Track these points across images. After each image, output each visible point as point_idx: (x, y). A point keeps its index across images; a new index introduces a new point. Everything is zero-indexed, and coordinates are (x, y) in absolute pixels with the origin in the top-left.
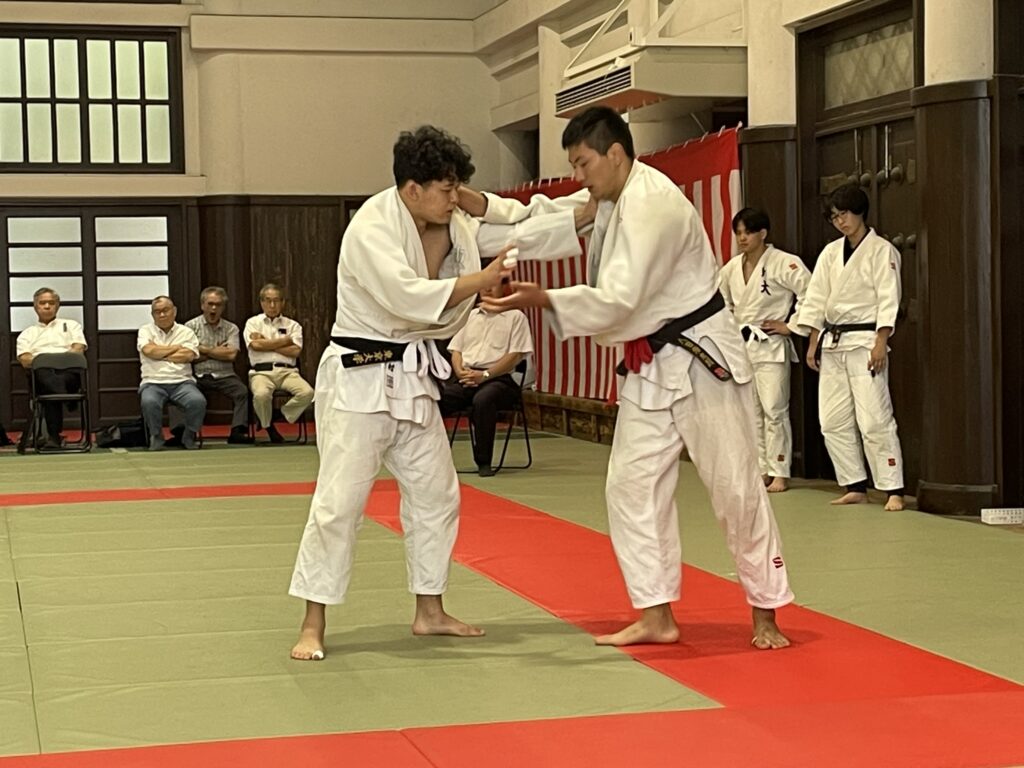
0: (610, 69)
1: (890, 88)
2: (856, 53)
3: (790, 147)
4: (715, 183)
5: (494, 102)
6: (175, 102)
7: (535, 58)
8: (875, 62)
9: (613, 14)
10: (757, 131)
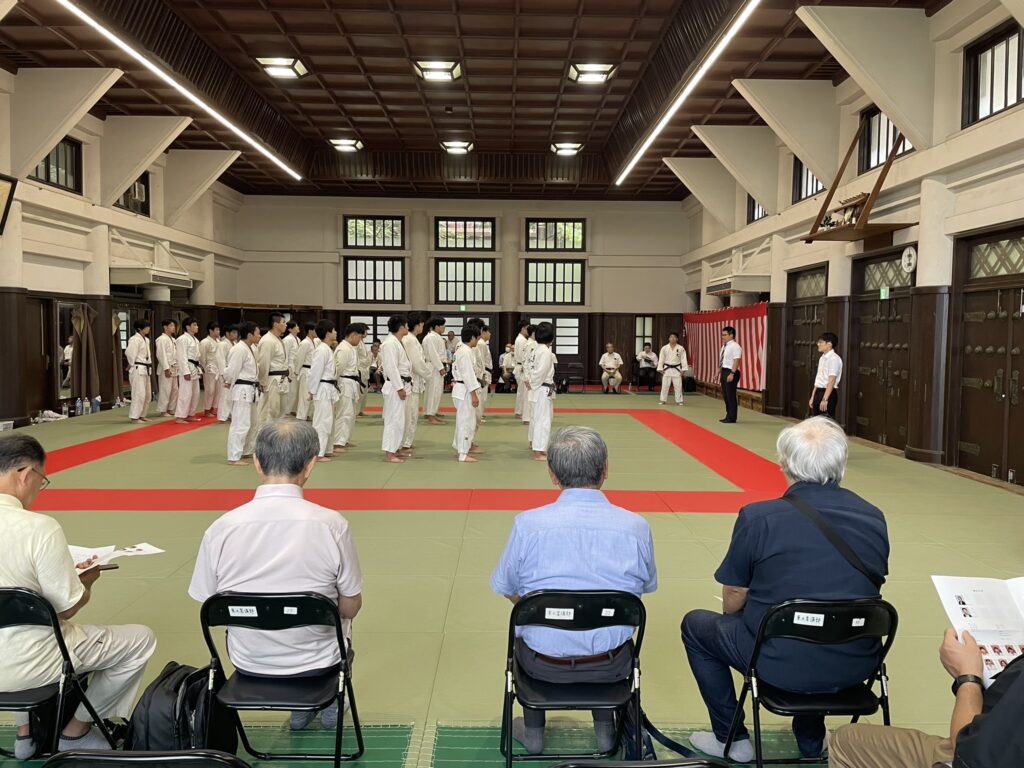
0: (725, 282)
1: (817, 294)
2: (807, 281)
3: (784, 310)
4: (759, 319)
5: (686, 283)
6: (583, 283)
7: (700, 270)
8: (813, 285)
9: (728, 259)
10: (773, 304)
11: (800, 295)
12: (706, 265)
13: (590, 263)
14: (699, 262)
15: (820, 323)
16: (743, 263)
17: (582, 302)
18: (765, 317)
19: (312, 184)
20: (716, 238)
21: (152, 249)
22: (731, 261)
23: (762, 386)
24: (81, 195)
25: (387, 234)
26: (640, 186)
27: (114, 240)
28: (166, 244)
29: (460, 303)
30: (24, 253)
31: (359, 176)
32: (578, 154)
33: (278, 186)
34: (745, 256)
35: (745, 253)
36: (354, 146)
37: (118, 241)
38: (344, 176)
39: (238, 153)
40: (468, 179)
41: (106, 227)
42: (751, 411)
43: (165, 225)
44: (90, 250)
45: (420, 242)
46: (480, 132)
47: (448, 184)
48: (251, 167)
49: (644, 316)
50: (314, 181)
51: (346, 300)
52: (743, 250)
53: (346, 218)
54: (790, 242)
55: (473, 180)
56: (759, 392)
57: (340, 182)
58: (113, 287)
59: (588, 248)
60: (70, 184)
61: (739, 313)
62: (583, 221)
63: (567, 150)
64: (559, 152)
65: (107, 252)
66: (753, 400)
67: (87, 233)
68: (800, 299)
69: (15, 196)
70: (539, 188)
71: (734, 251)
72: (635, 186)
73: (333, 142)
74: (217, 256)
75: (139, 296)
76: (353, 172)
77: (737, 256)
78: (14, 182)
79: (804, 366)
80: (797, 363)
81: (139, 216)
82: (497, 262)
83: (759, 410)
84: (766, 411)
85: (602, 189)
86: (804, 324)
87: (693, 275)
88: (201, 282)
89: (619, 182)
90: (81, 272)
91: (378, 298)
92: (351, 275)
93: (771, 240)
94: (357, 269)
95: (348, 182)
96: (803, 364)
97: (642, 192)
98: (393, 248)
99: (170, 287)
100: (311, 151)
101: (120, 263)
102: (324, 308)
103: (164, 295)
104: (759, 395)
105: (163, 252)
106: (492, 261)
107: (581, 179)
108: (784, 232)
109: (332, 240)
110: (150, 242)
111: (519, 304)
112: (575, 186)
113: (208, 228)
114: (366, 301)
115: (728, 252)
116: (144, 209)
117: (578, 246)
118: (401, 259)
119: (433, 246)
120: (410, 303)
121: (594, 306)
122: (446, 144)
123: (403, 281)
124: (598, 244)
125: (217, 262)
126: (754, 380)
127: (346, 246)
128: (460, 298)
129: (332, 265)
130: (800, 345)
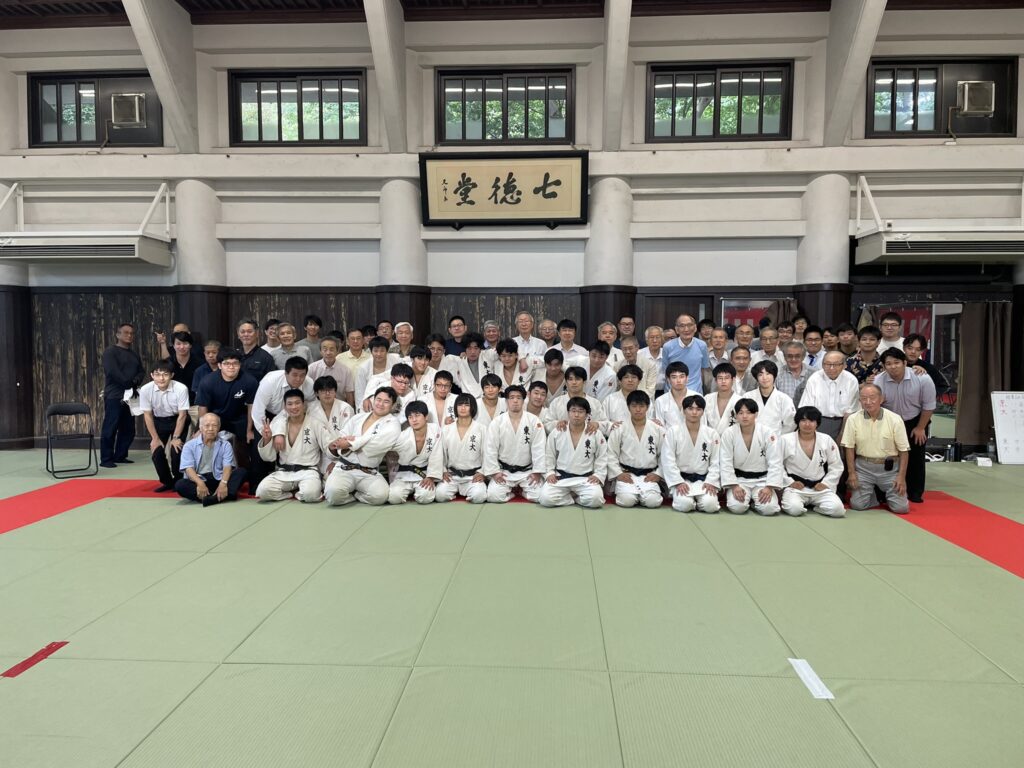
21: (1018, 191)
24: (785, 140)
30: (634, 240)
75: (987, 278)
78: (583, 156)
90: (794, 252)
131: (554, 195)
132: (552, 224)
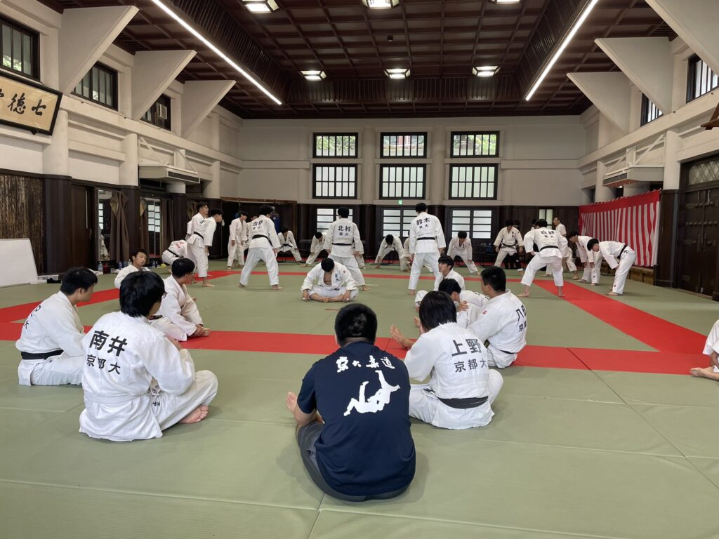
0: (621, 173)
1: (710, 180)
2: (700, 169)
3: (676, 195)
4: (652, 205)
5: (582, 181)
6: (496, 182)
7: (596, 170)
8: (707, 172)
9: (621, 158)
10: (666, 191)
11: (692, 182)
12: (601, 166)
13: (503, 165)
14: (595, 163)
15: (713, 205)
16: (636, 159)
17: (495, 197)
18: (658, 203)
19: (290, 109)
20: (611, 141)
21: (172, 155)
22: (625, 159)
23: (654, 262)
24: (117, 110)
25: (346, 147)
26: (546, 102)
27: (142, 146)
28: (183, 151)
29: (399, 198)
30: (70, 150)
31: (323, 100)
32: (494, 75)
33: (267, 111)
34: (638, 154)
35: (638, 151)
36: (319, 75)
37: (146, 147)
38: (313, 100)
39: (233, 83)
40: (406, 100)
41: (136, 135)
42: (642, 283)
43: (182, 137)
44: (123, 152)
45: (369, 151)
46: (415, 59)
47: (391, 105)
48: (245, 95)
49: (546, 208)
50: (292, 106)
51: (314, 196)
52: (637, 149)
53: (315, 135)
54: (683, 136)
55: (410, 100)
56: (650, 267)
57: (310, 106)
58: (142, 181)
59: (501, 154)
60: (109, 102)
61: (632, 202)
62: (497, 133)
63: (486, 71)
64: (480, 74)
65: (136, 154)
66: (644, 274)
67: (121, 140)
68: (692, 186)
69: (61, 106)
70: (462, 107)
71: (628, 150)
72: (541, 102)
73: (304, 72)
74: (222, 163)
75: (163, 189)
76: (319, 96)
77: (631, 154)
78: (60, 95)
79: (696, 244)
80: (688, 242)
81: (162, 129)
82: (428, 167)
83: (650, 283)
84: (657, 284)
85: (514, 106)
86: (697, 207)
87: (589, 175)
88: (210, 181)
89: (528, 98)
90: (118, 168)
91: (337, 195)
92: (318, 178)
93: (665, 136)
94: (323, 173)
95: (316, 106)
96: (694, 242)
97: (546, 108)
98: (349, 157)
99: (186, 183)
100: (288, 81)
101: (146, 163)
102: (298, 203)
103: (181, 189)
104: (651, 271)
105: (180, 157)
106: (424, 166)
107: (496, 98)
108: (678, 128)
109: (305, 151)
110: (171, 149)
111: (444, 199)
112: (491, 103)
113: (216, 142)
114: (328, 197)
115: (623, 151)
116: (167, 125)
117: (493, 153)
118: (355, 165)
119: (378, 155)
120: (361, 199)
121: (506, 200)
122: (389, 71)
123: (356, 182)
124: (509, 151)
125: (222, 167)
126: (645, 257)
127: (315, 155)
128: (399, 195)
129: (304, 170)
130: (691, 226)
131: (40, 114)
132: (34, 131)
